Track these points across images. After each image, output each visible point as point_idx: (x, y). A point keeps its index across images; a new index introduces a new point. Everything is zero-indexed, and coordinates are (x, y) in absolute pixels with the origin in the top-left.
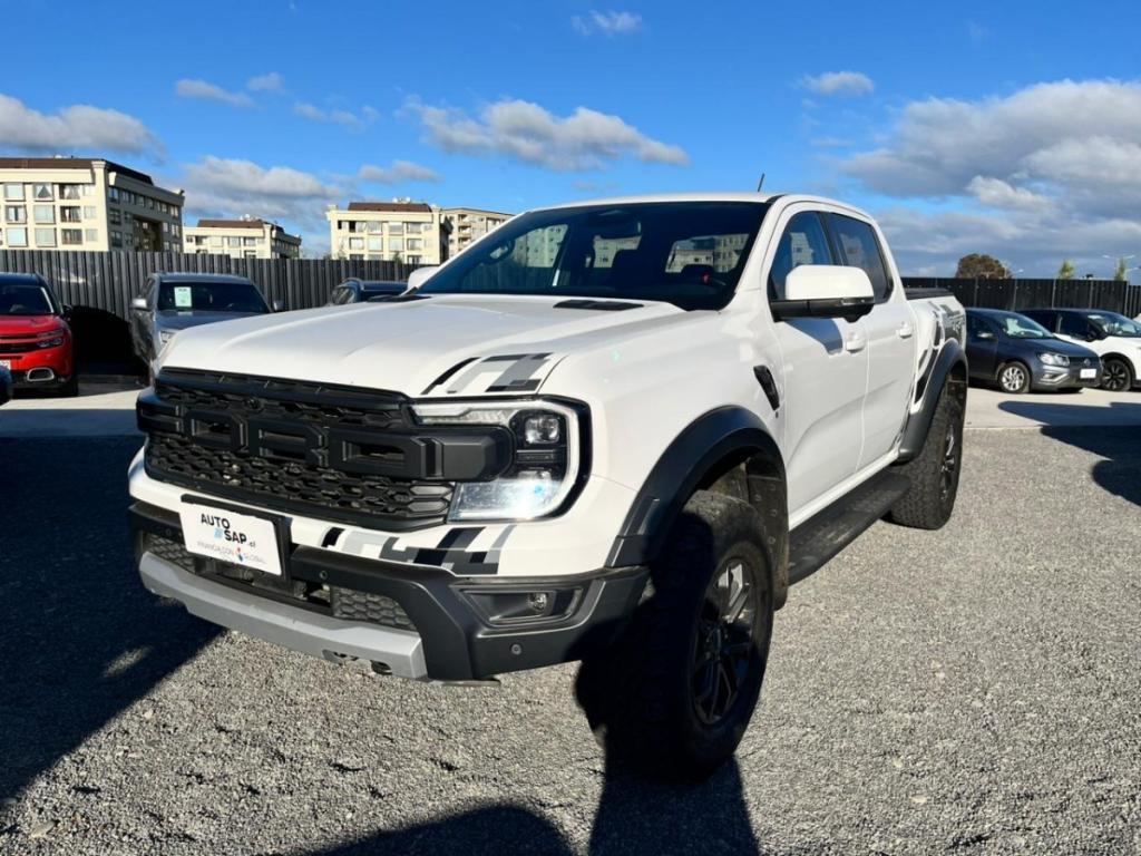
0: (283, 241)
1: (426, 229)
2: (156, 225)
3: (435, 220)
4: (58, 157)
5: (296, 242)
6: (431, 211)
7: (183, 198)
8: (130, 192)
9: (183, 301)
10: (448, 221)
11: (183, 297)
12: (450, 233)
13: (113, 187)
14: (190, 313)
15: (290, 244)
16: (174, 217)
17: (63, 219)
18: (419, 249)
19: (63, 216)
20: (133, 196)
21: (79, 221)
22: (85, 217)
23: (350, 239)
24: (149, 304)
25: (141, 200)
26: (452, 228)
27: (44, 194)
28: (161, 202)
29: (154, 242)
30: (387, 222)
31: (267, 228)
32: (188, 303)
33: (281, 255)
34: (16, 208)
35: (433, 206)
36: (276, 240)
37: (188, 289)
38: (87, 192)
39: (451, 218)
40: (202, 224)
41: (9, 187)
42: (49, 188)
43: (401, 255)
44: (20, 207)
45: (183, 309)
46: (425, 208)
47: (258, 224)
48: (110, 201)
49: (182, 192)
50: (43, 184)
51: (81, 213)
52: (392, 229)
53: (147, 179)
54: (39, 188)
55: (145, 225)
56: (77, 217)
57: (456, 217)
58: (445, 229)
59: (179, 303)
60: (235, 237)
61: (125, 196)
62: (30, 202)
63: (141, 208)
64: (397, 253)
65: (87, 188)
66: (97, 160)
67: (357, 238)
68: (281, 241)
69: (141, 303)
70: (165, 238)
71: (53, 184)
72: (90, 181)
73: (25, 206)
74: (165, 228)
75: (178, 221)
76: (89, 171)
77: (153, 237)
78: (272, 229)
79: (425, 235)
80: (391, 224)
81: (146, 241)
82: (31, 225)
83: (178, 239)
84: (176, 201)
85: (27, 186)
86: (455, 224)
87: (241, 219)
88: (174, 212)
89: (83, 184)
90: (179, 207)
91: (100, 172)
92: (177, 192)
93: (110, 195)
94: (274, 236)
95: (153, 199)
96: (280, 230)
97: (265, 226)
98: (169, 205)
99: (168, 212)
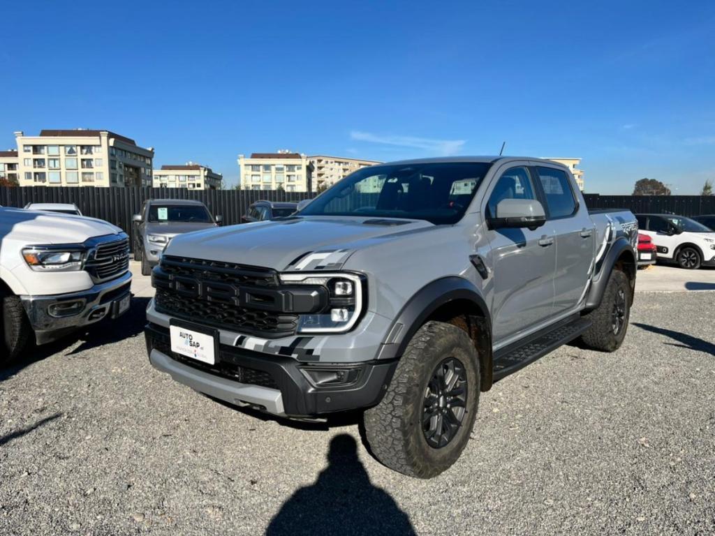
0: (212, 178)
1: (298, 169)
2: (137, 169)
3: (304, 163)
4: (80, 129)
5: (219, 178)
6: (301, 158)
7: (153, 153)
8: (122, 150)
9: (163, 216)
10: (311, 164)
11: (163, 214)
12: (313, 171)
13: (111, 147)
14: (166, 223)
15: (216, 179)
16: (148, 164)
17: (83, 167)
18: (293, 181)
19: (82, 164)
20: (124, 152)
21: (92, 168)
22: (96, 165)
23: (252, 175)
24: (143, 218)
25: (129, 154)
26: (314, 168)
27: (71, 152)
28: (140, 156)
29: (136, 179)
30: (274, 165)
31: (202, 169)
32: (166, 217)
33: (211, 186)
34: (54, 160)
35: (302, 155)
36: (207, 177)
37: (166, 209)
38: (97, 151)
39: (313, 162)
40: (164, 168)
41: (50, 148)
42: (74, 148)
43: (283, 185)
44: (57, 159)
45: (162, 221)
46: (297, 156)
47: (197, 168)
48: (111, 155)
49: (153, 149)
50: (71, 146)
51: (93, 163)
52: (277, 169)
53: (132, 142)
54: (68, 149)
55: (131, 170)
56: (91, 165)
57: (316, 161)
58: (310, 169)
59: (160, 217)
60: (183, 176)
61: (119, 152)
62: (63, 157)
63: (129, 160)
64: (281, 183)
65: (97, 148)
66: (103, 131)
67: (256, 175)
68: (210, 177)
69: (139, 217)
70: (142, 176)
71: (77, 146)
72: (98, 143)
73: (59, 159)
74: (143, 170)
75: (150, 166)
76: (98, 138)
77: (135, 176)
78: (205, 170)
79: (297, 172)
80: (276, 166)
81: (131, 179)
82: (63, 171)
83: (150, 177)
84: (150, 155)
85: (61, 147)
86: (316, 165)
87: (187, 164)
88: (148, 161)
89: (95, 146)
90: (151, 159)
91: (104, 138)
92: (150, 149)
93: (111, 152)
94: (206, 174)
95: (136, 154)
96: (209, 171)
97: (201, 168)
98: (145, 157)
99: (144, 161)
